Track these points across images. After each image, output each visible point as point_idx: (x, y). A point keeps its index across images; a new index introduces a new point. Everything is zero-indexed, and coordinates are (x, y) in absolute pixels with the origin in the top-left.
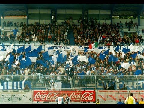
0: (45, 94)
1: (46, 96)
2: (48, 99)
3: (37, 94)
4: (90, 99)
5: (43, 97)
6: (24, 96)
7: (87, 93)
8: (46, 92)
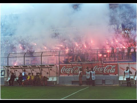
0: (70, 67)
1: (71, 69)
2: (72, 72)
3: (63, 68)
4: (112, 72)
5: (68, 71)
6: (51, 70)
7: (109, 66)
8: (71, 66)
